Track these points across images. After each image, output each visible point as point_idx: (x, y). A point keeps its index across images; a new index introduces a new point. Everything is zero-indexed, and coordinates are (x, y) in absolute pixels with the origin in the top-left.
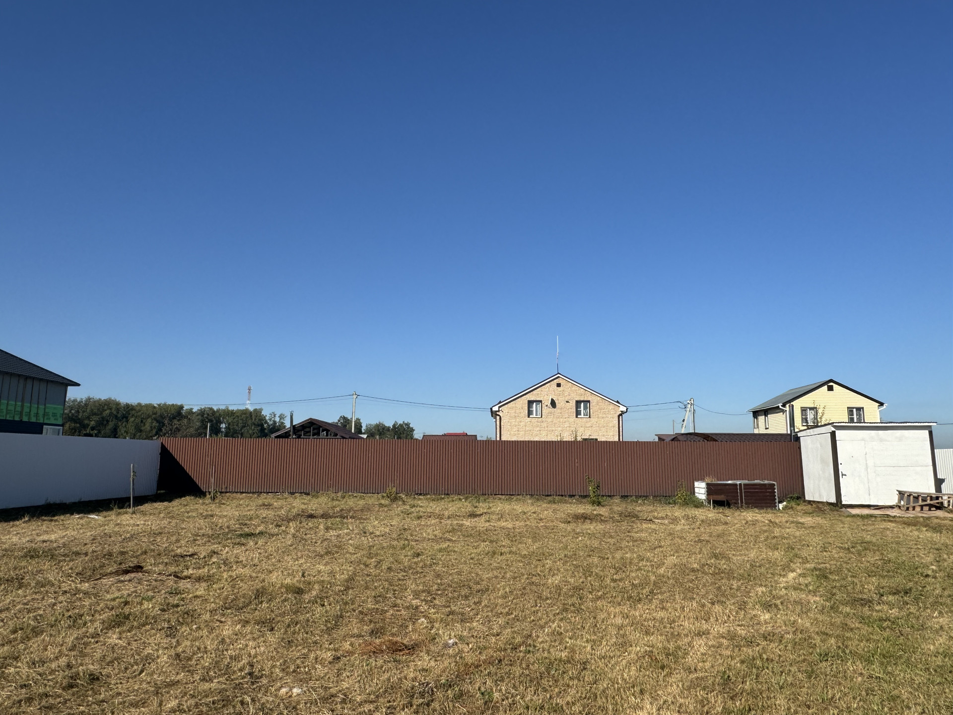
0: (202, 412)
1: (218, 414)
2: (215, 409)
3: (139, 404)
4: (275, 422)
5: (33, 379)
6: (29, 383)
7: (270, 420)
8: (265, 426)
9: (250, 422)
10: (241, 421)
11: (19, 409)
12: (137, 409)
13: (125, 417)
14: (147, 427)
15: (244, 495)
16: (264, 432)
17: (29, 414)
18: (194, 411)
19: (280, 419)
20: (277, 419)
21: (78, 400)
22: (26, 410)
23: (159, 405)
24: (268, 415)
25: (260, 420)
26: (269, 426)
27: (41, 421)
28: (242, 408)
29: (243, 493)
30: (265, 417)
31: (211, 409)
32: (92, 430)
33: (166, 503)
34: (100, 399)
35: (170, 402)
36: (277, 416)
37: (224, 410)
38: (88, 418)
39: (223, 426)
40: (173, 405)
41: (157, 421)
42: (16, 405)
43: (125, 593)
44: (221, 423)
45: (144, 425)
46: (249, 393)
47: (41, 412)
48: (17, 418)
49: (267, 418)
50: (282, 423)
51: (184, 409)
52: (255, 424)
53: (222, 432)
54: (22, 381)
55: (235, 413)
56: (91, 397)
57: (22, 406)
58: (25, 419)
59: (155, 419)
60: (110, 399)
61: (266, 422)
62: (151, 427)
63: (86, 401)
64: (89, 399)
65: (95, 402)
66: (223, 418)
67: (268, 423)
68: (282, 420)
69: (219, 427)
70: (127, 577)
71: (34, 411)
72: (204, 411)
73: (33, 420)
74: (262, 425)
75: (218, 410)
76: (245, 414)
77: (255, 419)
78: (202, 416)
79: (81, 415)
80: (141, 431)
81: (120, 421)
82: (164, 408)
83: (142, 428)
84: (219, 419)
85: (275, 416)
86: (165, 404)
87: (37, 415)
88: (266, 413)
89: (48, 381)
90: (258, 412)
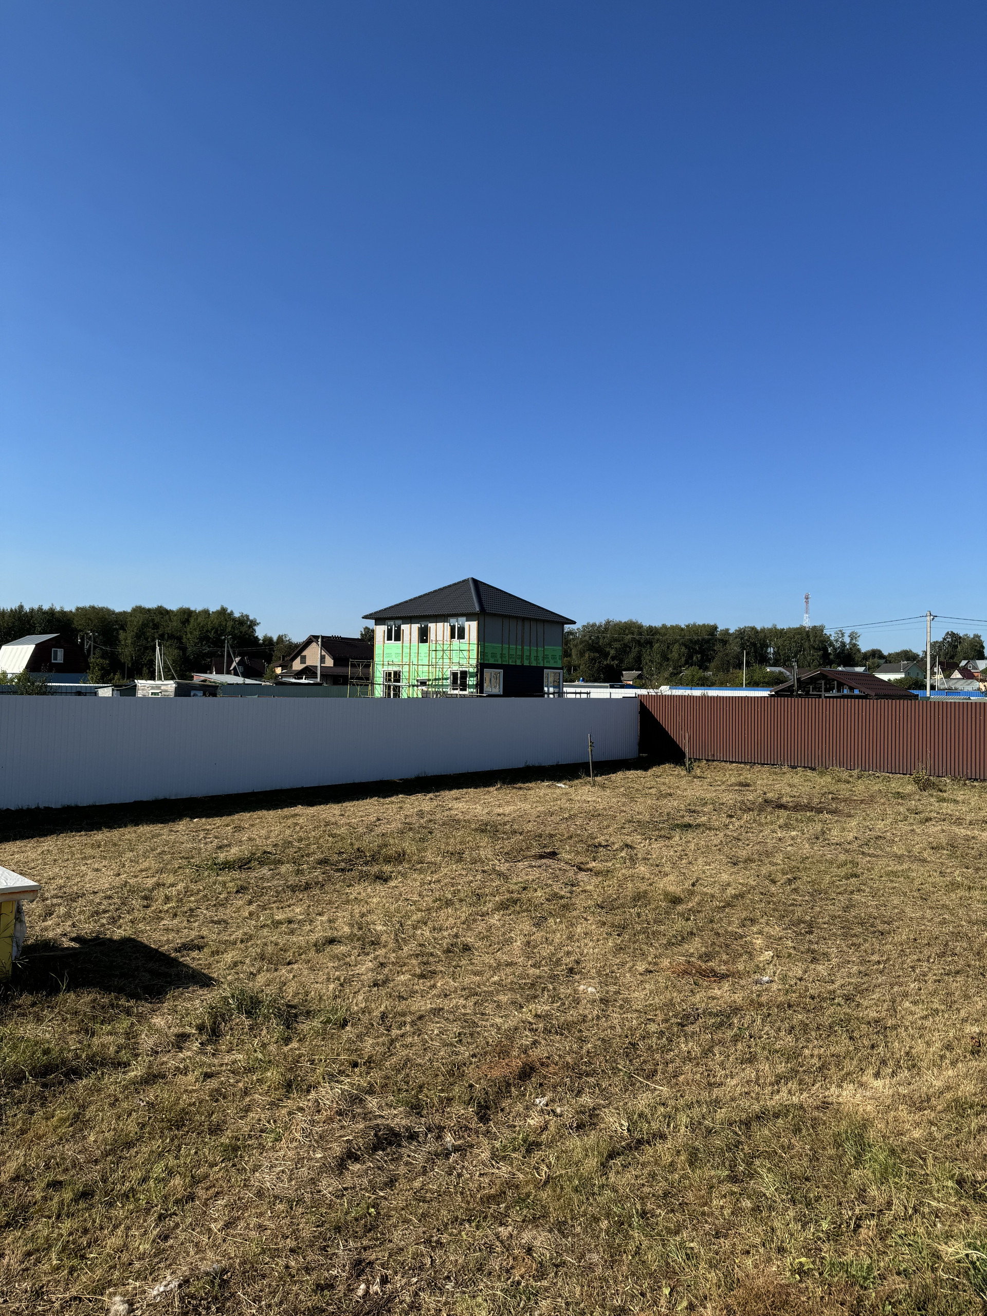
0: (741, 633)
1: (762, 635)
2: (759, 628)
3: (664, 626)
4: (843, 644)
5: (530, 619)
6: (527, 624)
7: (837, 641)
8: (830, 650)
9: (806, 645)
10: (794, 644)
11: (519, 653)
12: (663, 631)
13: (650, 643)
14: (674, 655)
15: (734, 765)
16: (829, 659)
17: (529, 657)
18: (731, 631)
19: (852, 639)
20: (847, 640)
21: (598, 624)
22: (526, 653)
23: (688, 626)
24: (833, 635)
25: (822, 642)
26: (835, 649)
27: (542, 665)
28: (796, 625)
29: (732, 762)
30: (829, 637)
31: (753, 629)
32: (613, 660)
33: (639, 772)
34: (620, 622)
35: (700, 622)
36: (846, 635)
37: (770, 630)
38: (610, 645)
39: (771, 650)
40: (704, 625)
41: (686, 647)
42: (516, 648)
43: (531, 878)
44: (767, 646)
45: (671, 652)
46: (807, 603)
47: (540, 655)
48: (519, 663)
49: (832, 638)
50: (855, 645)
51: (719, 630)
52: (814, 648)
53: (770, 659)
54: (520, 623)
55: (786, 633)
56: (611, 619)
57: (523, 649)
58: (526, 663)
59: (684, 644)
60: (631, 621)
61: (831, 644)
62: (679, 654)
63: (606, 625)
64: (608, 622)
65: (615, 625)
66: (770, 641)
67: (833, 646)
68: (854, 641)
69: (766, 652)
70: (539, 862)
71: (533, 654)
72: (744, 632)
73: (534, 664)
74: (825, 649)
75: (763, 630)
76: (799, 634)
77: (815, 641)
78: (742, 638)
79: (601, 641)
80: (668, 660)
81: (644, 647)
82: (693, 629)
83: (669, 656)
84: (765, 641)
85: (843, 635)
86: (694, 625)
87: (537, 658)
88: (830, 632)
89: (544, 621)
90: (817, 632)
